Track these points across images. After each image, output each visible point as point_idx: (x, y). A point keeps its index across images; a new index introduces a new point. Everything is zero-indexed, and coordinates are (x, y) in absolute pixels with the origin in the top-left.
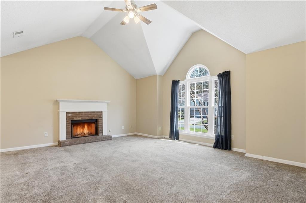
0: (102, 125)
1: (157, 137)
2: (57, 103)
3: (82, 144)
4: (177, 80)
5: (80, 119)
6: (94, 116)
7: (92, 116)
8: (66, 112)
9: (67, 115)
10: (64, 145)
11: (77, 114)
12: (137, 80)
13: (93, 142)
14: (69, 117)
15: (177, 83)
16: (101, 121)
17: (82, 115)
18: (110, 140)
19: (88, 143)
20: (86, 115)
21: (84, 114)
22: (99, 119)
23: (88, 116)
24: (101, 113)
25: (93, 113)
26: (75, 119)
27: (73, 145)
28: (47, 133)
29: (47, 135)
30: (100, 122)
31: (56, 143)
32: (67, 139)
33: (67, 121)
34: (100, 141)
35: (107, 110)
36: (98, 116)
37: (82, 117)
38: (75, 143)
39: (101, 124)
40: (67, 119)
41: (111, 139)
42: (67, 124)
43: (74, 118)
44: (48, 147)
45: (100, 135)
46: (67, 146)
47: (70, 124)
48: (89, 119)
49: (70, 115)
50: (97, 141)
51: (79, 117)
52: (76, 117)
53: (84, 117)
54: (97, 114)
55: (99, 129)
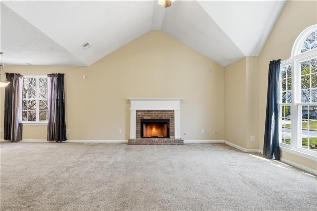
0: (174, 127)
1: (246, 150)
2: (128, 101)
3: (148, 145)
4: (276, 60)
5: (149, 118)
6: (164, 116)
7: (162, 116)
8: (136, 111)
9: (136, 114)
10: (131, 143)
11: (147, 112)
12: (224, 67)
13: (160, 144)
14: (139, 115)
15: (277, 65)
16: (173, 121)
17: (152, 115)
18: (181, 145)
19: (155, 145)
20: (156, 114)
21: (153, 112)
22: (170, 119)
23: (158, 116)
24: (173, 112)
25: (163, 113)
26: (145, 118)
27: (139, 144)
28: (120, 130)
29: (120, 133)
30: (171, 122)
31: (127, 141)
32: (136, 137)
33: (136, 120)
34: (168, 144)
35: (180, 109)
36: (170, 116)
37: (151, 116)
38: (141, 143)
39: (173, 125)
40: (136, 118)
41: (183, 144)
42: (136, 122)
43: (143, 118)
44: (120, 143)
45: (171, 137)
46: (134, 144)
47: (140, 123)
48: (158, 118)
49: (139, 113)
50: (165, 143)
51: (148, 116)
52: (145, 116)
53: (153, 117)
54: (169, 114)
55: (171, 131)
